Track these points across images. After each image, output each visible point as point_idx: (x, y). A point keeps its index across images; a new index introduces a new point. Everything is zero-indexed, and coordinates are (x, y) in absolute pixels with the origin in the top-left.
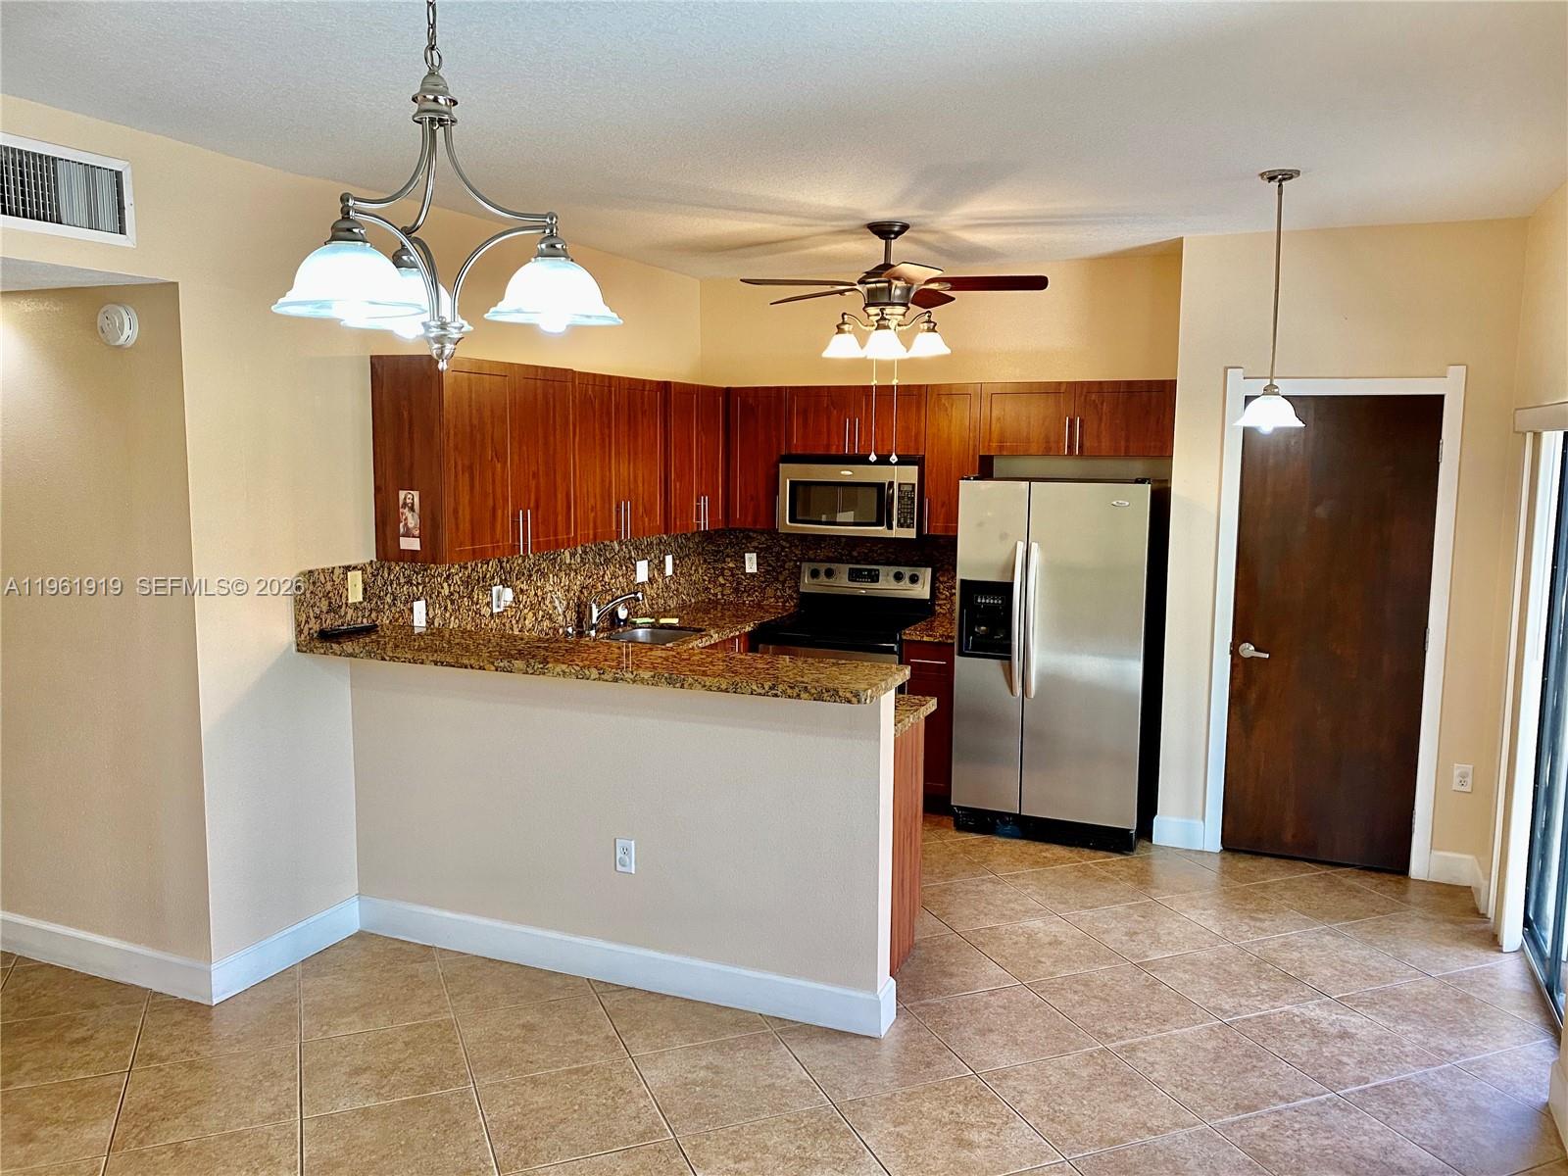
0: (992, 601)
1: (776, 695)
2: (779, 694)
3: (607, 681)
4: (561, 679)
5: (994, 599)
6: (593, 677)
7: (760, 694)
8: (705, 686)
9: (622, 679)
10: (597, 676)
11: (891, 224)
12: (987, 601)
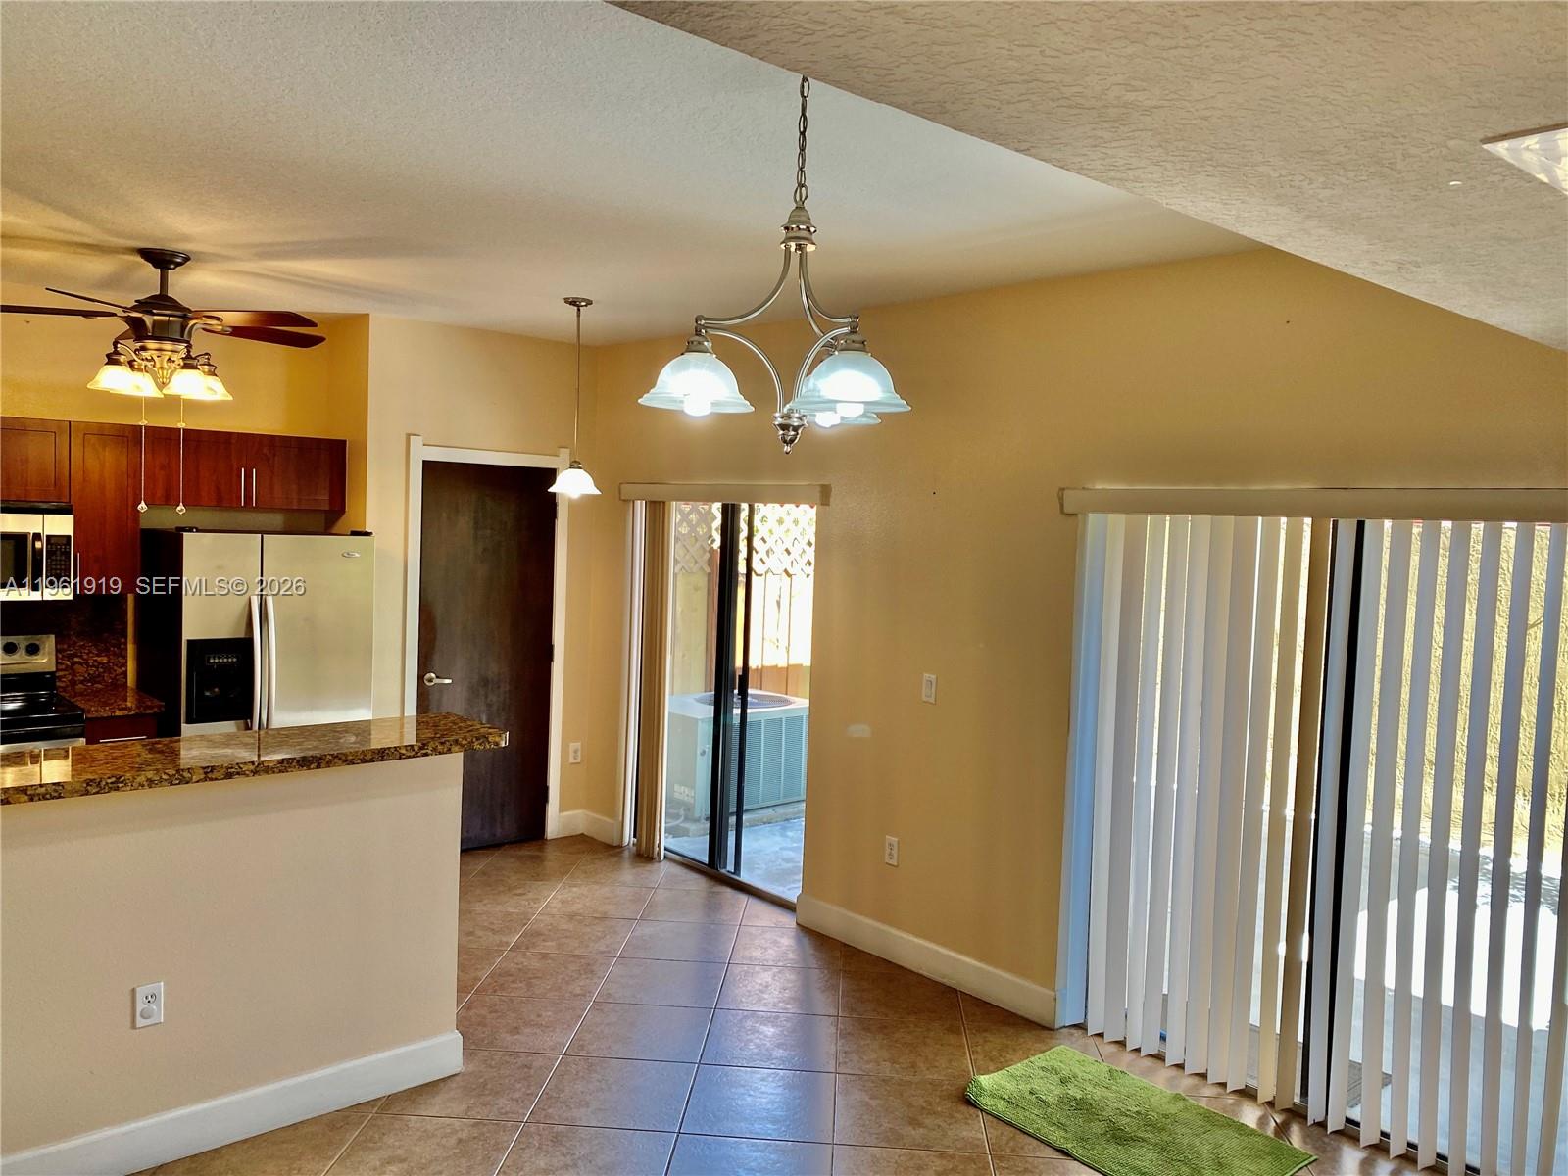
0: (226, 660)
1: (426, 754)
2: (430, 751)
3: (216, 779)
4: (147, 790)
5: (228, 657)
6: (195, 778)
7: (409, 757)
8: (347, 760)
9: (238, 774)
10: (202, 776)
11: (174, 254)
12: (221, 660)
